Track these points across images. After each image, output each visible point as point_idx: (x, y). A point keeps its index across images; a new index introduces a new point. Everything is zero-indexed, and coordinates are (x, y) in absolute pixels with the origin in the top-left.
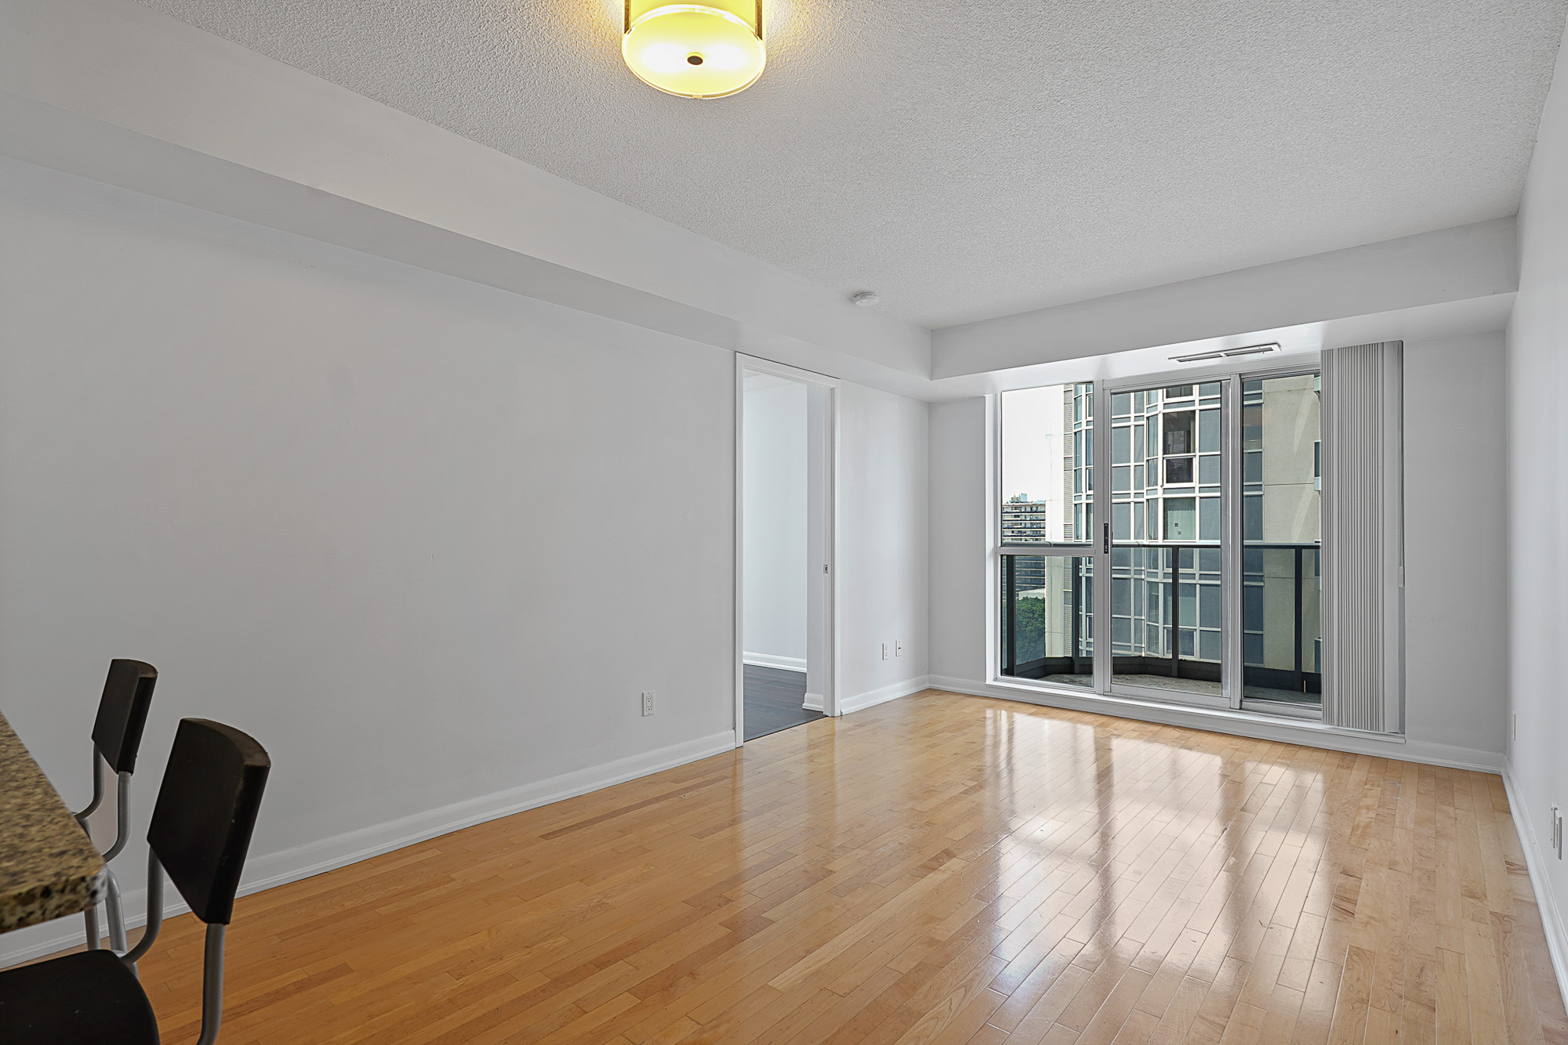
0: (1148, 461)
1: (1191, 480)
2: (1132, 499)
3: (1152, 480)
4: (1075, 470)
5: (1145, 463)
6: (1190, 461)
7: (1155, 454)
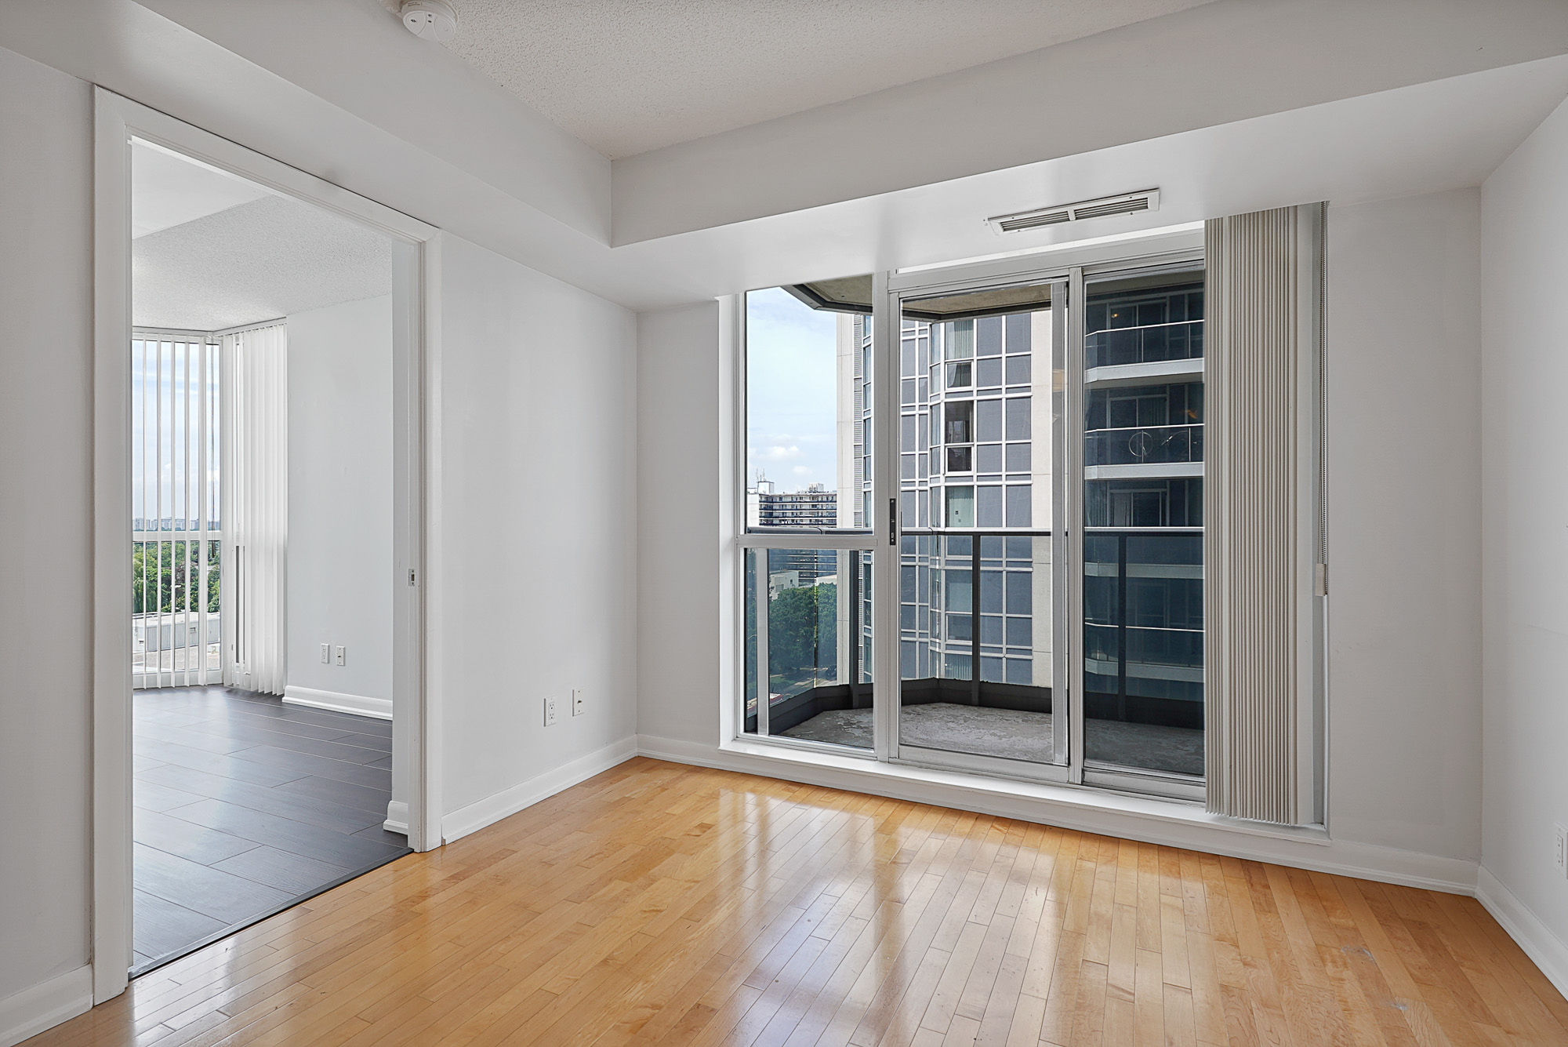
0: (931, 449)
1: (969, 469)
2: (917, 487)
3: (935, 469)
4: (865, 458)
5: (928, 452)
6: (969, 450)
7: (938, 442)
